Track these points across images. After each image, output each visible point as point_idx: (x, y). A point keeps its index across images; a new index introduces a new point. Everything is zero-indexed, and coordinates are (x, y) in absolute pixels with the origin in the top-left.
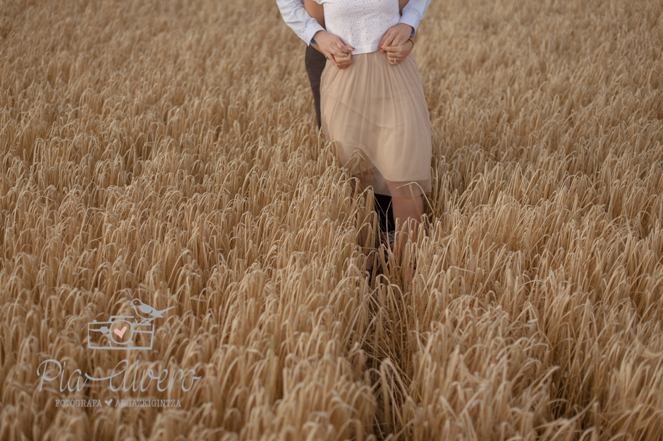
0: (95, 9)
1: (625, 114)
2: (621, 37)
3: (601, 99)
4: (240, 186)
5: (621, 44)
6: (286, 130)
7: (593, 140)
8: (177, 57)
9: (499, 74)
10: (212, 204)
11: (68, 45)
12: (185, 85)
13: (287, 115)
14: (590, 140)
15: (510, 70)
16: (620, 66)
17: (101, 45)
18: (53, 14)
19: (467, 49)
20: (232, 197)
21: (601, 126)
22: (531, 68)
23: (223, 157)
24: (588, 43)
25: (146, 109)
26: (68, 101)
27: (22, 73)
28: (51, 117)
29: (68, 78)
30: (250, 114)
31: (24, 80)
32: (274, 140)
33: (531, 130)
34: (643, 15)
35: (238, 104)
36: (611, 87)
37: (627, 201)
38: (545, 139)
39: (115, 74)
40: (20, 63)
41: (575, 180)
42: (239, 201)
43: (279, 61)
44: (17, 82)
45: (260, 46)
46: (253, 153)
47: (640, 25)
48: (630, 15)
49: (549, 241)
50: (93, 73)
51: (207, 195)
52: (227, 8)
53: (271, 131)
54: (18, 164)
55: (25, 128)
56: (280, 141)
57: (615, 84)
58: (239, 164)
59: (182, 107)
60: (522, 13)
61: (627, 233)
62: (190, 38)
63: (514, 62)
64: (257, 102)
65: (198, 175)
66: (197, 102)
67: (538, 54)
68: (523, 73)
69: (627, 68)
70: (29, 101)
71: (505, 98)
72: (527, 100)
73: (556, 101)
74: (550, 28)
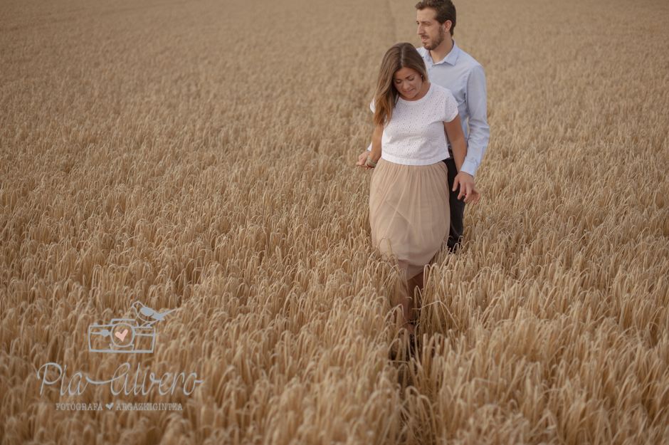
0: (150, 145)
1: (634, 232)
2: (628, 162)
3: (611, 219)
4: (281, 306)
5: (629, 168)
6: (323, 254)
7: (605, 257)
8: (223, 190)
9: (517, 198)
10: (254, 324)
11: (125, 179)
12: (231, 214)
13: (324, 241)
14: (602, 258)
15: (527, 195)
16: (628, 189)
17: (155, 178)
18: (111, 150)
19: (488, 176)
20: (273, 317)
21: (612, 245)
22: (547, 192)
23: (265, 281)
24: (598, 168)
25: (196, 236)
26: (124, 230)
27: (83, 205)
28: (109, 245)
29: (124, 209)
30: (291, 239)
31: (85, 211)
32: (312, 265)
33: (548, 249)
34: (648, 141)
35: (279, 231)
36: (620, 208)
37: (636, 313)
38: (560, 258)
39: (167, 205)
40: (81, 196)
41: (588, 295)
42: (280, 321)
43: (316, 191)
44: (79, 213)
45: (299, 176)
46: (293, 276)
47: (646, 150)
48: (637, 141)
49: (566, 352)
50: (148, 204)
51: (250, 316)
52: (269, 143)
53: (309, 255)
54: (78, 289)
55: (84, 254)
56: (319, 264)
57: (624, 205)
58: (280, 286)
59: (228, 234)
60: (538, 142)
61: (637, 343)
62: (236, 171)
63: (531, 187)
64: (296, 229)
65: (242, 296)
66: (241, 230)
67: (553, 179)
68: (538, 197)
69: (634, 190)
70: (89, 231)
71: (523, 221)
72: (543, 222)
73: (570, 224)
74: (564, 155)
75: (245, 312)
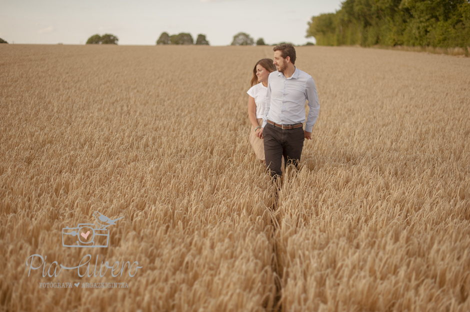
0: (91, 147)
1: (444, 216)
2: (437, 166)
3: (427, 207)
4: (180, 265)
5: (438, 170)
6: (214, 227)
7: (423, 234)
8: (142, 178)
9: (359, 191)
10: (160, 279)
11: (71, 170)
12: (146, 197)
13: (215, 218)
14: (421, 235)
15: (365, 188)
16: (438, 185)
17: (93, 170)
18: (62, 148)
19: (336, 174)
20: (174, 274)
21: (428, 225)
22: (379, 186)
23: (169, 246)
24: (416, 170)
25: (120, 212)
26: (66, 206)
27: (38, 187)
28: (54, 217)
29: (68, 191)
30: (190, 216)
31: (39, 191)
32: (205, 235)
33: (381, 228)
34: (451, 152)
35: (181, 210)
36: (433, 199)
37: (449, 276)
38: (390, 234)
39: (100, 188)
40: (37, 180)
41: (412, 262)
42: (180, 276)
43: (211, 182)
44: (33, 193)
45: (199, 171)
46: (191, 243)
47: (450, 159)
48: (443, 152)
49: (397, 305)
50: (85, 188)
51: (156, 272)
52: (177, 148)
53: (203, 228)
54: (28, 248)
55: (35, 222)
56: (210, 234)
57: (435, 196)
58: (180, 250)
59: (143, 211)
60: (372, 152)
61: (450, 299)
62: (152, 166)
63: (368, 183)
64: (194, 209)
65: (152, 258)
66: (153, 208)
67: (384, 177)
68: (374, 190)
69: (443, 186)
70: (40, 206)
71: (363, 206)
72: (377, 208)
73: (398, 208)
74: (391, 160)
75: (153, 269)
